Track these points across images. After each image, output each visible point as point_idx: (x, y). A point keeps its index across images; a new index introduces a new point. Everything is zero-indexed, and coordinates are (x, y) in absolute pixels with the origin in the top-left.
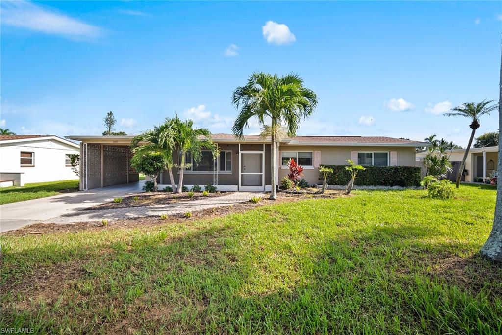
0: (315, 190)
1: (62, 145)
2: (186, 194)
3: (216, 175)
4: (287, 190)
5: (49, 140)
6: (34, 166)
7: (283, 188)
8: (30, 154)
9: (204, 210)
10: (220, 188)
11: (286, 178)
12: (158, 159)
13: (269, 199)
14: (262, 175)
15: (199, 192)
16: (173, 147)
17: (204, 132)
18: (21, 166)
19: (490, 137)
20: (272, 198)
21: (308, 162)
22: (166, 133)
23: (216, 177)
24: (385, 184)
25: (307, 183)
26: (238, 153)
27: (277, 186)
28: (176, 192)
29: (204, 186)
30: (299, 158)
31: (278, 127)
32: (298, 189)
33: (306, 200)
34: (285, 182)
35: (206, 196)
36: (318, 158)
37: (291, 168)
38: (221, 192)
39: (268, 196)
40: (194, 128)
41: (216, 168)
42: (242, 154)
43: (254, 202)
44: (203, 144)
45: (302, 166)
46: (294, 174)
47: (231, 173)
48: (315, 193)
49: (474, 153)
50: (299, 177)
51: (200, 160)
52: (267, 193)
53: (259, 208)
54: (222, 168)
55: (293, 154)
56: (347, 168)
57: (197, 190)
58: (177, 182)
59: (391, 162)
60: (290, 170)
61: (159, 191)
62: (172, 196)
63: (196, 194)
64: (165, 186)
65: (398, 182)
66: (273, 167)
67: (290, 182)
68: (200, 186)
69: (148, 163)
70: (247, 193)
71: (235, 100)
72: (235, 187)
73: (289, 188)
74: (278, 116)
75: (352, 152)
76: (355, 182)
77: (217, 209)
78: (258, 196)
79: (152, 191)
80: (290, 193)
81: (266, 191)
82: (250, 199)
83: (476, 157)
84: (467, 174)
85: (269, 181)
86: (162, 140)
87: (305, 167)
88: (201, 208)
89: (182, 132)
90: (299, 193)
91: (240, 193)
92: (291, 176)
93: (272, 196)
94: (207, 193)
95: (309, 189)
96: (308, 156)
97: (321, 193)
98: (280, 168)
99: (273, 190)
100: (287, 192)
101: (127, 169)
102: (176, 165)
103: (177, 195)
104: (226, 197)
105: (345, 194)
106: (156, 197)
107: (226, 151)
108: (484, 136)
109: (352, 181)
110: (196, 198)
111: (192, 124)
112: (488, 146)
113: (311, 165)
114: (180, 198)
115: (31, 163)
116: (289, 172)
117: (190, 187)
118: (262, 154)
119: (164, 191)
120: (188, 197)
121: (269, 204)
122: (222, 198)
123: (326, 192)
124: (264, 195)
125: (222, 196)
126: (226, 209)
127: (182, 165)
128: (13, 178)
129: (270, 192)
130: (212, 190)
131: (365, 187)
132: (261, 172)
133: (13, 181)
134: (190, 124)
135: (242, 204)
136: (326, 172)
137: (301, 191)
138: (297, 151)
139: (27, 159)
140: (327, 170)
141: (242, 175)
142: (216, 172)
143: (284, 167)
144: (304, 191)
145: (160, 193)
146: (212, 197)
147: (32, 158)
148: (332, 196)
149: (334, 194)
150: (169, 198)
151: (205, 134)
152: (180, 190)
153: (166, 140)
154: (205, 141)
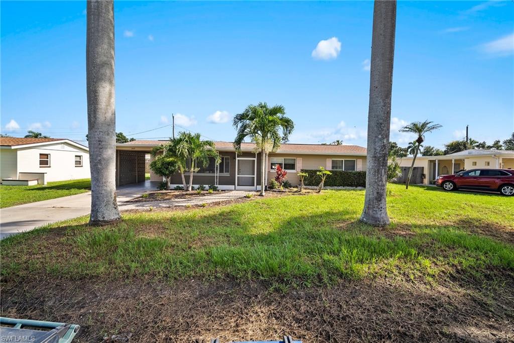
0: (295, 189)
1: (72, 147)
2: (195, 192)
3: (217, 176)
4: (274, 190)
5: (62, 143)
6: (50, 167)
7: (270, 187)
8: (46, 156)
9: (213, 203)
10: (220, 187)
11: (274, 180)
12: (172, 164)
13: (259, 196)
14: (254, 177)
15: (204, 190)
16: (187, 155)
17: (209, 143)
18: (40, 167)
19: (457, 145)
20: (261, 195)
21: (292, 166)
22: (182, 146)
23: (217, 179)
24: (351, 186)
25: (290, 184)
26: (235, 159)
27: (266, 187)
28: (187, 190)
29: (207, 186)
30: (284, 164)
31: (266, 143)
32: (282, 188)
33: (286, 197)
34: (272, 183)
35: (210, 193)
36: (300, 164)
37: (277, 172)
38: (222, 191)
39: (259, 193)
40: (201, 139)
41: (217, 171)
42: (238, 160)
43: (249, 197)
44: (209, 153)
45: (286, 171)
46: (280, 177)
47: (229, 175)
48: (294, 192)
49: (430, 161)
50: (284, 179)
51: (207, 166)
52: (258, 191)
53: (252, 201)
54: (221, 171)
55: (281, 160)
56: (318, 173)
57: (203, 189)
58: (188, 183)
59: (358, 168)
60: (276, 174)
61: (171, 190)
62: (184, 193)
63: (202, 192)
64: (175, 186)
65: (362, 183)
66: (262, 172)
67: (276, 183)
68: (204, 186)
69: (164, 167)
70: (242, 192)
71: (235, 123)
72: (232, 187)
73: (275, 188)
74: (266, 135)
75: (327, 159)
76: (324, 184)
77: (222, 202)
78: (251, 194)
79: (166, 189)
80: (276, 191)
81: (257, 190)
82: (245, 195)
83: (432, 164)
84: (425, 178)
85: (259, 183)
86: (179, 151)
87: (288, 171)
88: (211, 201)
89: (193, 144)
90: (282, 192)
91: (237, 192)
92: (277, 179)
93: (261, 193)
94: (211, 191)
95: (291, 189)
96: (292, 162)
97: (299, 192)
98: (269, 172)
99: (262, 190)
100: (273, 191)
101: (137, 171)
102: (187, 169)
103: (188, 192)
104: (226, 194)
105: (317, 193)
106: (172, 194)
107: (225, 157)
108: (452, 143)
109: (322, 183)
110: (204, 195)
111: (199, 136)
112: (455, 152)
113: (294, 169)
114: (191, 194)
115: (47, 164)
116: (276, 175)
117: (196, 186)
118: (254, 160)
119: (176, 189)
120: (197, 194)
121: (259, 199)
122: (224, 195)
123: (303, 191)
124: (256, 193)
125: (223, 193)
126: (229, 202)
127: (192, 169)
128: (37, 178)
129: (260, 191)
130: (215, 189)
131: (336, 187)
132: (254, 175)
133: (38, 180)
134: (198, 136)
135: (239, 199)
136: (303, 176)
137: (285, 190)
138: (283, 158)
139: (44, 160)
140: (304, 174)
141: (238, 177)
142: (217, 174)
143: (272, 171)
144: (287, 190)
145: (173, 191)
146: (216, 194)
147: (49, 160)
148: (307, 194)
149: (308, 192)
150: (183, 195)
151: (210, 145)
152: (190, 189)
153: (182, 150)
154: (209, 151)
